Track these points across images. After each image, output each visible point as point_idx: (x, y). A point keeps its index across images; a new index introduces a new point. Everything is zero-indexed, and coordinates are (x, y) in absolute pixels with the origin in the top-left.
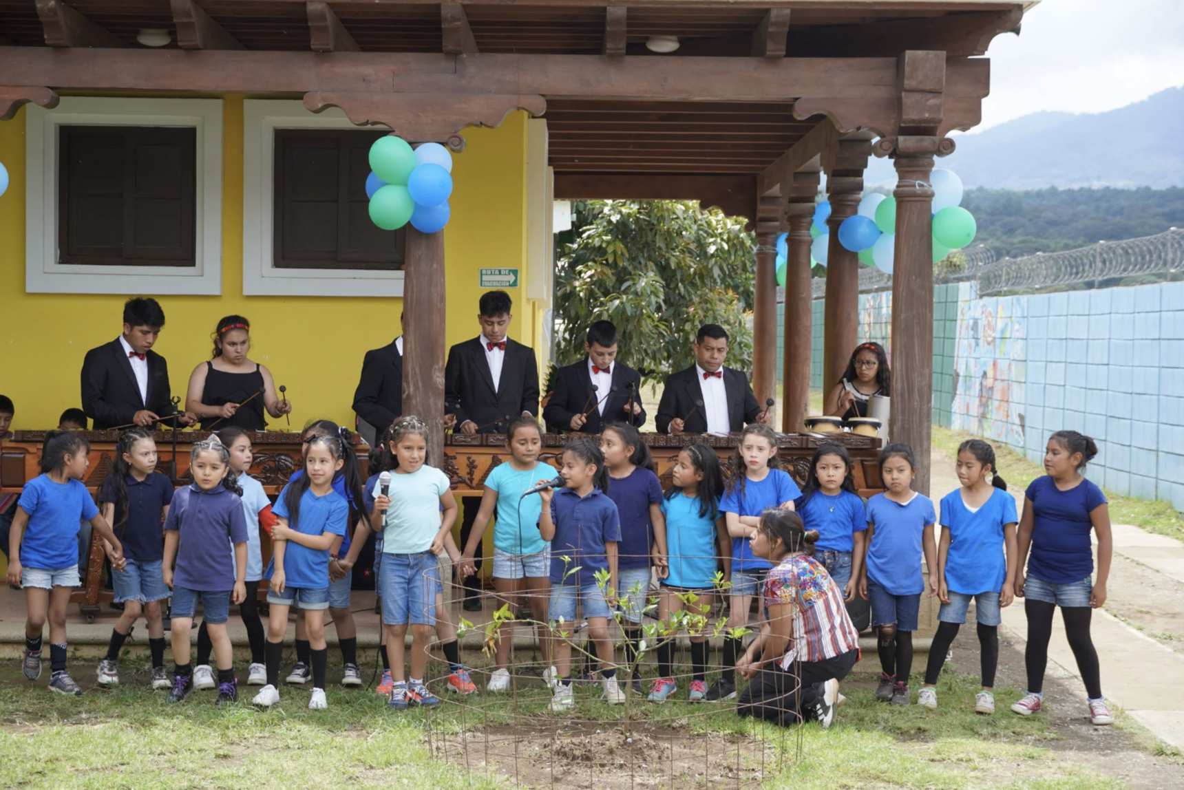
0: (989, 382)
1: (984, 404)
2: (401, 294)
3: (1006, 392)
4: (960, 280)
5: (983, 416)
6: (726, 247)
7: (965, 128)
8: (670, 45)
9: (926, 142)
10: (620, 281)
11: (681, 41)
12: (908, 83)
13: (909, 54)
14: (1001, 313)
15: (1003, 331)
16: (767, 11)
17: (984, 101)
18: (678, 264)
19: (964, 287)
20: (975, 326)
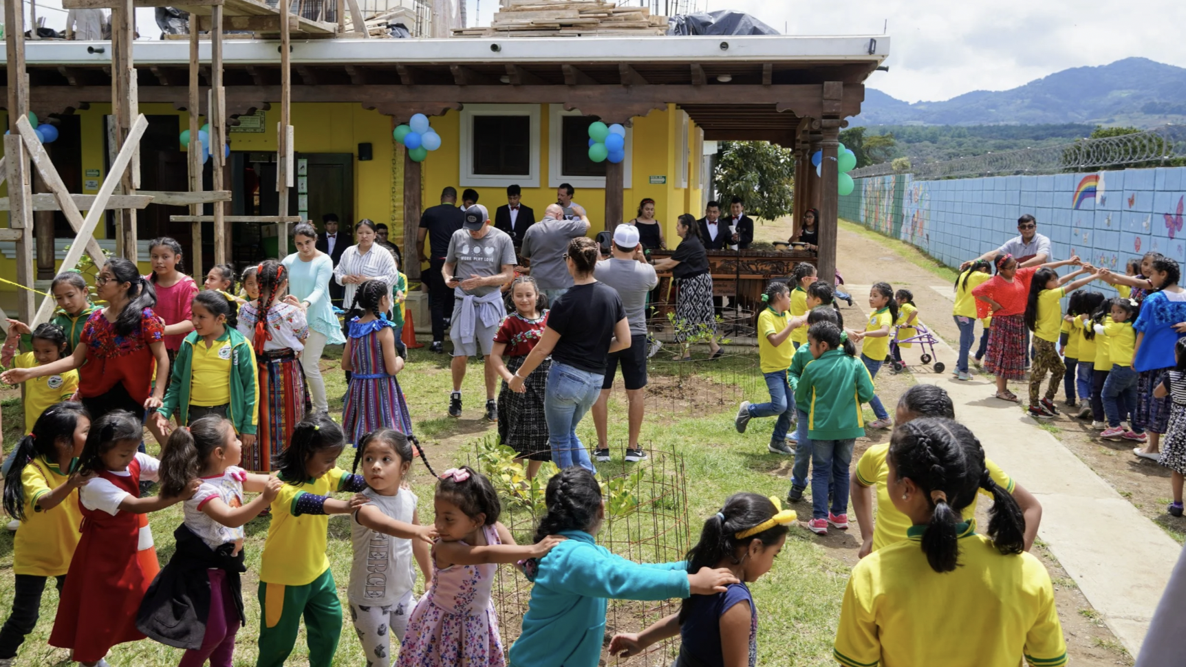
0: (915, 219)
1: (913, 229)
2: (604, 187)
3: (922, 224)
4: (905, 173)
5: (913, 235)
6: (788, 160)
7: (853, 115)
8: (727, 79)
9: (834, 121)
10: (740, 175)
11: (732, 77)
12: (826, 96)
13: (826, 83)
14: (921, 189)
15: (922, 196)
16: (762, 65)
17: (862, 103)
18: (767, 168)
19: (907, 175)
20: (911, 194)
